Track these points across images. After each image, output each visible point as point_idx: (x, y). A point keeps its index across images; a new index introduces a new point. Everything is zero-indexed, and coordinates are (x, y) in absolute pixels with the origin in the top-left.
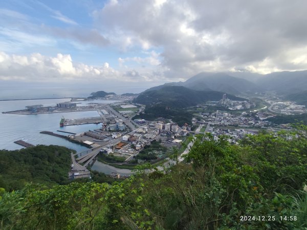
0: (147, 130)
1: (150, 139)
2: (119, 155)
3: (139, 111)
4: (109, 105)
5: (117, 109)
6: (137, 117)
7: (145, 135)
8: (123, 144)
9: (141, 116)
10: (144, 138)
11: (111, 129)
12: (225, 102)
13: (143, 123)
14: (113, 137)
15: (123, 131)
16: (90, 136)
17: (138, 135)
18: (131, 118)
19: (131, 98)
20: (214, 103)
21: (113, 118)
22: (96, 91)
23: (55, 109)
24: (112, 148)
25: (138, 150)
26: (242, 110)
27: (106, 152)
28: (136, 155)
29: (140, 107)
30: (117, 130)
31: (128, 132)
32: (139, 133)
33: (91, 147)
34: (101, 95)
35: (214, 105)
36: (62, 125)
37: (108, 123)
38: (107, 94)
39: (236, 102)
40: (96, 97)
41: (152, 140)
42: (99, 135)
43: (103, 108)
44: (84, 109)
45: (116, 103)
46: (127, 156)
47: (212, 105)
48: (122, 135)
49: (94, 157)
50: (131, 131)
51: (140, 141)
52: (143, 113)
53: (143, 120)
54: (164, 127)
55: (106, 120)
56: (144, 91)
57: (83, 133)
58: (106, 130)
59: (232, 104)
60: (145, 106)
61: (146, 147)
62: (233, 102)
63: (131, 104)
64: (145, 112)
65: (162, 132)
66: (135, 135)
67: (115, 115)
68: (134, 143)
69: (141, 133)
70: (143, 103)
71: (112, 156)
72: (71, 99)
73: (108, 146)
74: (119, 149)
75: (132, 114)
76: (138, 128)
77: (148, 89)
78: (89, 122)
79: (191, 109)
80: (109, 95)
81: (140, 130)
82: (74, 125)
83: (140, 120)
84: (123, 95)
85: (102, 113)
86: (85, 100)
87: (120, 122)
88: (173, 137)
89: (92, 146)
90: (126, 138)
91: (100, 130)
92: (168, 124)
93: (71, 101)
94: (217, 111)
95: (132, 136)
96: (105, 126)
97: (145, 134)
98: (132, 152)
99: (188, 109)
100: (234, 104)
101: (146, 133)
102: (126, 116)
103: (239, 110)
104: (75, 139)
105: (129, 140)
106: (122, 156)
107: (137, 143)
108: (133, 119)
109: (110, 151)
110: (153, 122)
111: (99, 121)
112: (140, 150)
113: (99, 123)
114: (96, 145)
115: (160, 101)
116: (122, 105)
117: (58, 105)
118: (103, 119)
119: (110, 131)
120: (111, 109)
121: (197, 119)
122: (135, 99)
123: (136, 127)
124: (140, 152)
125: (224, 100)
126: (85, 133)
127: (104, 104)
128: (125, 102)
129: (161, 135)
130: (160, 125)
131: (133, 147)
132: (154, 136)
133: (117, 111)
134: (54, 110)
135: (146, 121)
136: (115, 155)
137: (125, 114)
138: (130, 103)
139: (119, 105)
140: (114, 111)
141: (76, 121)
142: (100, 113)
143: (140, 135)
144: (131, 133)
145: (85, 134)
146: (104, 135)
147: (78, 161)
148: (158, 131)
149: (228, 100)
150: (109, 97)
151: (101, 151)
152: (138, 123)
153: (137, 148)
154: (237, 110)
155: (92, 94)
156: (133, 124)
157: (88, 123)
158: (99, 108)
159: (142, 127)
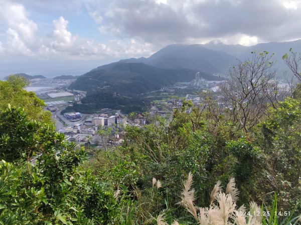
0: (79, 128)
1: (82, 141)
6: (69, 109)
7: (75, 136)
9: (75, 107)
12: (198, 82)
13: (78, 117)
18: (59, 112)
19: (68, 82)
20: (184, 85)
26: (218, 93)
29: (77, 94)
35: (185, 87)
38: (31, 77)
39: (212, 82)
41: (84, 143)
47: (182, 88)
52: (80, 103)
53: (78, 113)
54: (106, 123)
59: (207, 85)
60: (86, 92)
62: (209, 82)
63: (66, 91)
64: (83, 101)
69: (69, 133)
75: (64, 105)
76: (67, 125)
79: (152, 94)
80: (34, 80)
81: (69, 129)
83: (72, 114)
84: (58, 78)
88: (118, 136)
92: (112, 117)
94: (187, 96)
97: (76, 134)
99: (148, 95)
100: (209, 84)
101: (78, 132)
103: (215, 93)
108: (62, 113)
110: (92, 116)
115: (107, 85)
116: (51, 92)
121: (158, 107)
122: (73, 82)
123: (65, 125)
125: (197, 81)
128: (57, 89)
130: (101, 120)
135: (81, 115)
137: (51, 107)
138: (64, 89)
139: (47, 94)
143: (68, 136)
148: (96, 128)
149: (203, 80)
150: (33, 82)
152: (69, 118)
154: (213, 93)
156: (61, 120)
159: (74, 123)
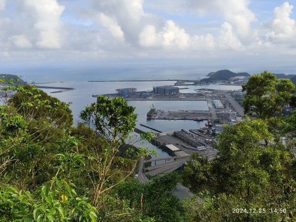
4: (231, 92)
11: (217, 132)
21: (229, 115)
22: (215, 70)
23: (150, 95)
33: (174, 155)
34: (224, 76)
36: (149, 117)
37: (218, 122)
40: (214, 79)
42: (195, 139)
43: (218, 98)
44: (189, 97)
49: (172, 171)
55: (215, 118)
57: (171, 132)
58: (208, 133)
67: (234, 110)
72: (176, 82)
78: (187, 118)
82: (165, 119)
85: (214, 105)
86: (196, 83)
89: (176, 153)
91: (200, 131)
93: (175, 85)
96: (210, 126)
104: (157, 140)
111: (203, 118)
113: (202, 120)
114: (182, 154)
117: (154, 89)
118: (211, 115)
120: (231, 100)
126: (175, 133)
127: (222, 91)
134: (148, 96)
140: (235, 104)
141: (170, 114)
142: (210, 105)
145: (175, 135)
146: (202, 141)
147: (147, 171)
155: (209, 75)
157: (184, 119)
158: (211, 98)
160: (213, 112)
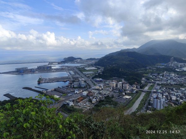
0: (103, 87)
1: (105, 94)
2: (78, 107)
3: (98, 72)
4: (76, 67)
5: (81, 70)
6: (96, 77)
7: (101, 91)
8: (82, 98)
9: (99, 76)
10: (100, 94)
12: (172, 64)
13: (101, 81)
14: (75, 92)
15: (84, 87)
16: (58, 91)
17: (95, 91)
18: (91, 78)
19: (93, 62)
21: (78, 77)
22: (67, 57)
23: (36, 71)
24: (73, 101)
25: (93, 104)
27: (68, 104)
28: (91, 108)
29: (100, 69)
30: (80, 87)
31: (88, 89)
32: (96, 89)
34: (71, 59)
35: (163, 67)
36: (39, 83)
37: (73, 81)
38: (76, 59)
40: (67, 61)
41: (106, 96)
42: (65, 90)
43: (71, 70)
44: (57, 70)
45: (81, 66)
46: (84, 108)
47: (161, 67)
48: (83, 91)
49: (59, 108)
50: (90, 88)
51: (96, 97)
52: (101, 73)
53: (101, 79)
54: (117, 86)
55: (72, 79)
56: (104, 56)
57: (53, 89)
58: (71, 87)
59: (179, 66)
60: (103, 68)
61: (101, 101)
63: (93, 66)
64: (103, 72)
65: (115, 90)
66: (93, 91)
67: (79, 75)
68: (91, 98)
69: (98, 90)
70: (102, 66)
71: (73, 108)
73: (71, 99)
74: (79, 102)
75: (93, 74)
76: (96, 85)
77: (107, 55)
79: (142, 70)
81: (97, 87)
83: (98, 79)
85: (70, 73)
86: (59, 63)
87: (82, 81)
88: (124, 94)
90: (85, 93)
91: (67, 86)
92: (120, 82)
93: (49, 64)
94: (165, 72)
95: (90, 92)
96: (71, 84)
97: (101, 90)
98: (89, 105)
99: (139, 71)
101: (102, 89)
102: (87, 76)
104: (47, 94)
105: (87, 95)
106: (80, 108)
107: (93, 98)
108: (93, 78)
109: (71, 104)
110: (108, 81)
112: (95, 104)
113: (66, 81)
114: (62, 99)
115: (115, 64)
116: (86, 67)
117: (38, 67)
118: (70, 78)
119: (74, 87)
120: (77, 71)
122: (96, 62)
124: (95, 106)
127: (72, 67)
128: (88, 65)
129: (114, 92)
130: (114, 84)
131: (90, 101)
132: (108, 92)
133: (81, 72)
135: (103, 80)
136: (75, 107)
137: (87, 75)
138: (92, 65)
139: (84, 68)
140: (79, 72)
141: (50, 79)
142: (68, 73)
143: (97, 91)
144: (90, 90)
145: (55, 90)
146: (69, 91)
148: (112, 88)
149: (176, 62)
150: (76, 61)
151: (65, 103)
152: (96, 81)
153: (93, 102)
155: (64, 59)
156: (92, 82)
157: (58, 81)
158: (68, 70)
159: (100, 84)
160: (70, 76)
